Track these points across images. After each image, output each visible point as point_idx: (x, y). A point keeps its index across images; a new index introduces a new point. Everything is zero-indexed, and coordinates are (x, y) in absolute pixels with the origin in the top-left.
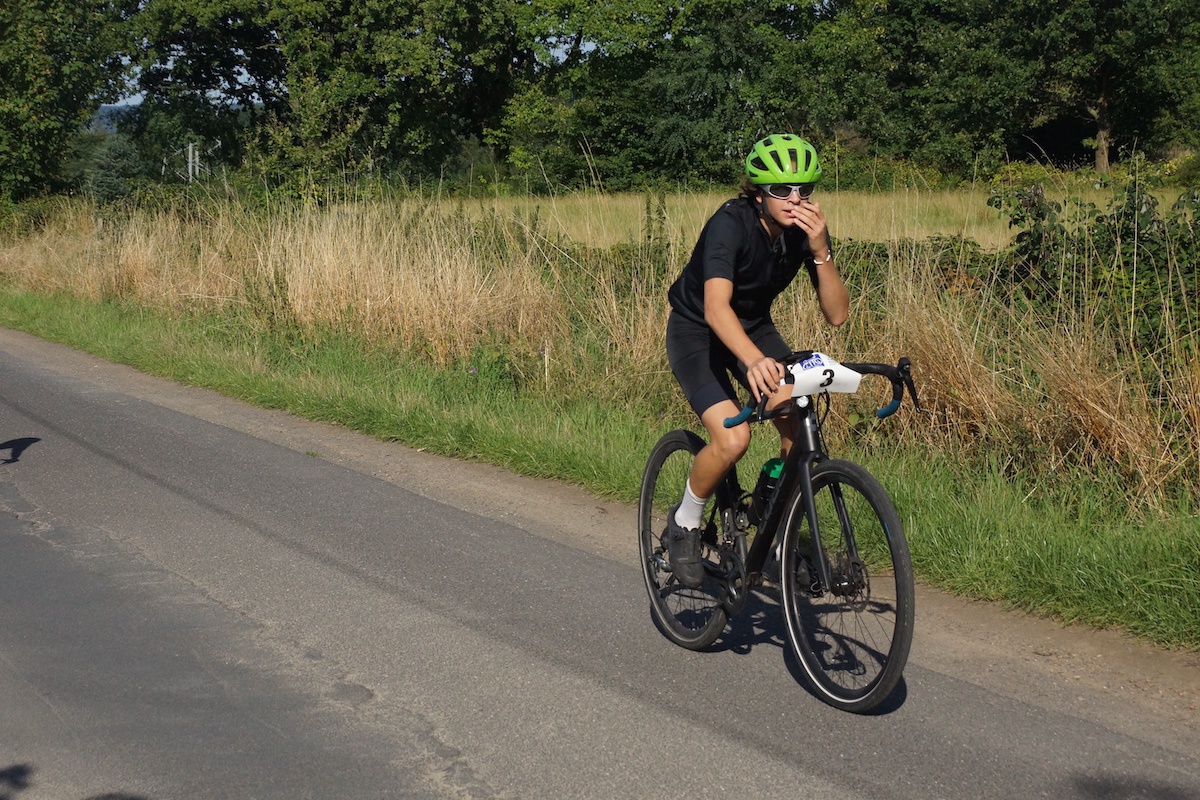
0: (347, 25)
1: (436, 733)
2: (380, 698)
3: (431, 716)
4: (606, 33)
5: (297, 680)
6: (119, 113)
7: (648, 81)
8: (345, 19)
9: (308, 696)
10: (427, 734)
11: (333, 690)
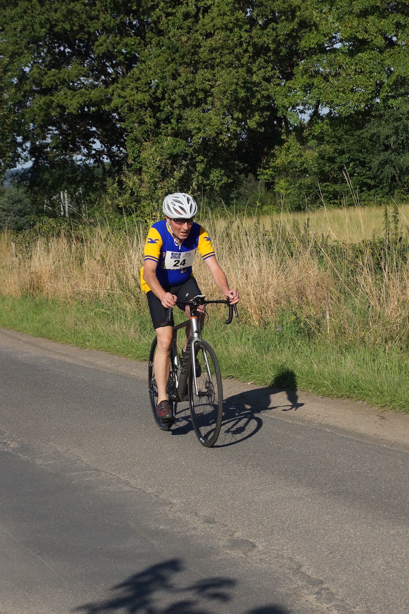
0: (164, 107)
1: (303, 569)
2: (260, 548)
3: (298, 558)
4: (337, 101)
5: (202, 537)
6: (17, 174)
7: (367, 131)
8: (162, 103)
9: (212, 548)
10: (297, 570)
11: (228, 543)
